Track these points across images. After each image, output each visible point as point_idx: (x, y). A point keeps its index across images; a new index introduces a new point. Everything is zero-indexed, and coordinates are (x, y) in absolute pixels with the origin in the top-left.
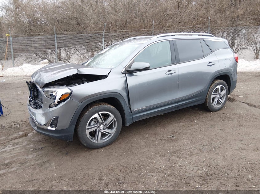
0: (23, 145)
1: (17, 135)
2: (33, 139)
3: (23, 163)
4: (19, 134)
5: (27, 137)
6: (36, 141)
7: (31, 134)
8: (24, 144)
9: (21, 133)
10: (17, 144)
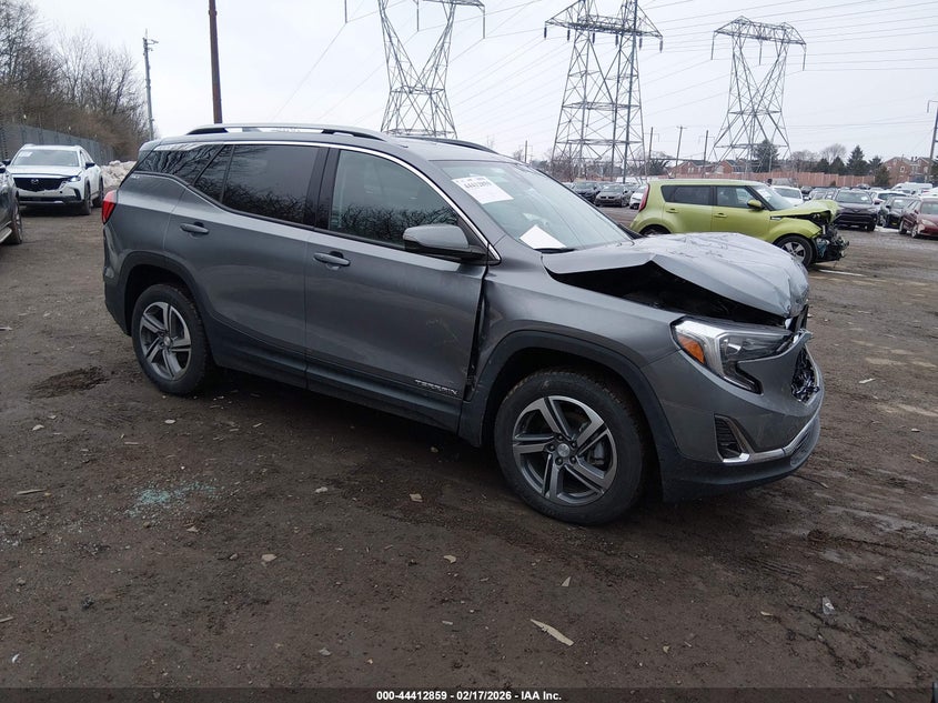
0: (843, 509)
1: (849, 558)
2: (803, 509)
3: (859, 471)
4: (841, 556)
5: (819, 527)
6: (798, 500)
7: (795, 532)
8: (839, 510)
9: (831, 555)
10: (858, 522)
